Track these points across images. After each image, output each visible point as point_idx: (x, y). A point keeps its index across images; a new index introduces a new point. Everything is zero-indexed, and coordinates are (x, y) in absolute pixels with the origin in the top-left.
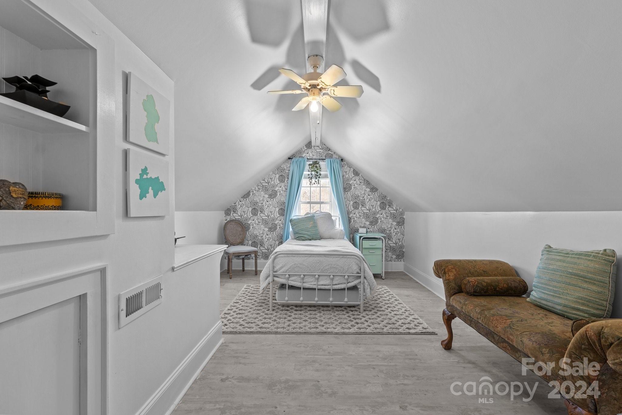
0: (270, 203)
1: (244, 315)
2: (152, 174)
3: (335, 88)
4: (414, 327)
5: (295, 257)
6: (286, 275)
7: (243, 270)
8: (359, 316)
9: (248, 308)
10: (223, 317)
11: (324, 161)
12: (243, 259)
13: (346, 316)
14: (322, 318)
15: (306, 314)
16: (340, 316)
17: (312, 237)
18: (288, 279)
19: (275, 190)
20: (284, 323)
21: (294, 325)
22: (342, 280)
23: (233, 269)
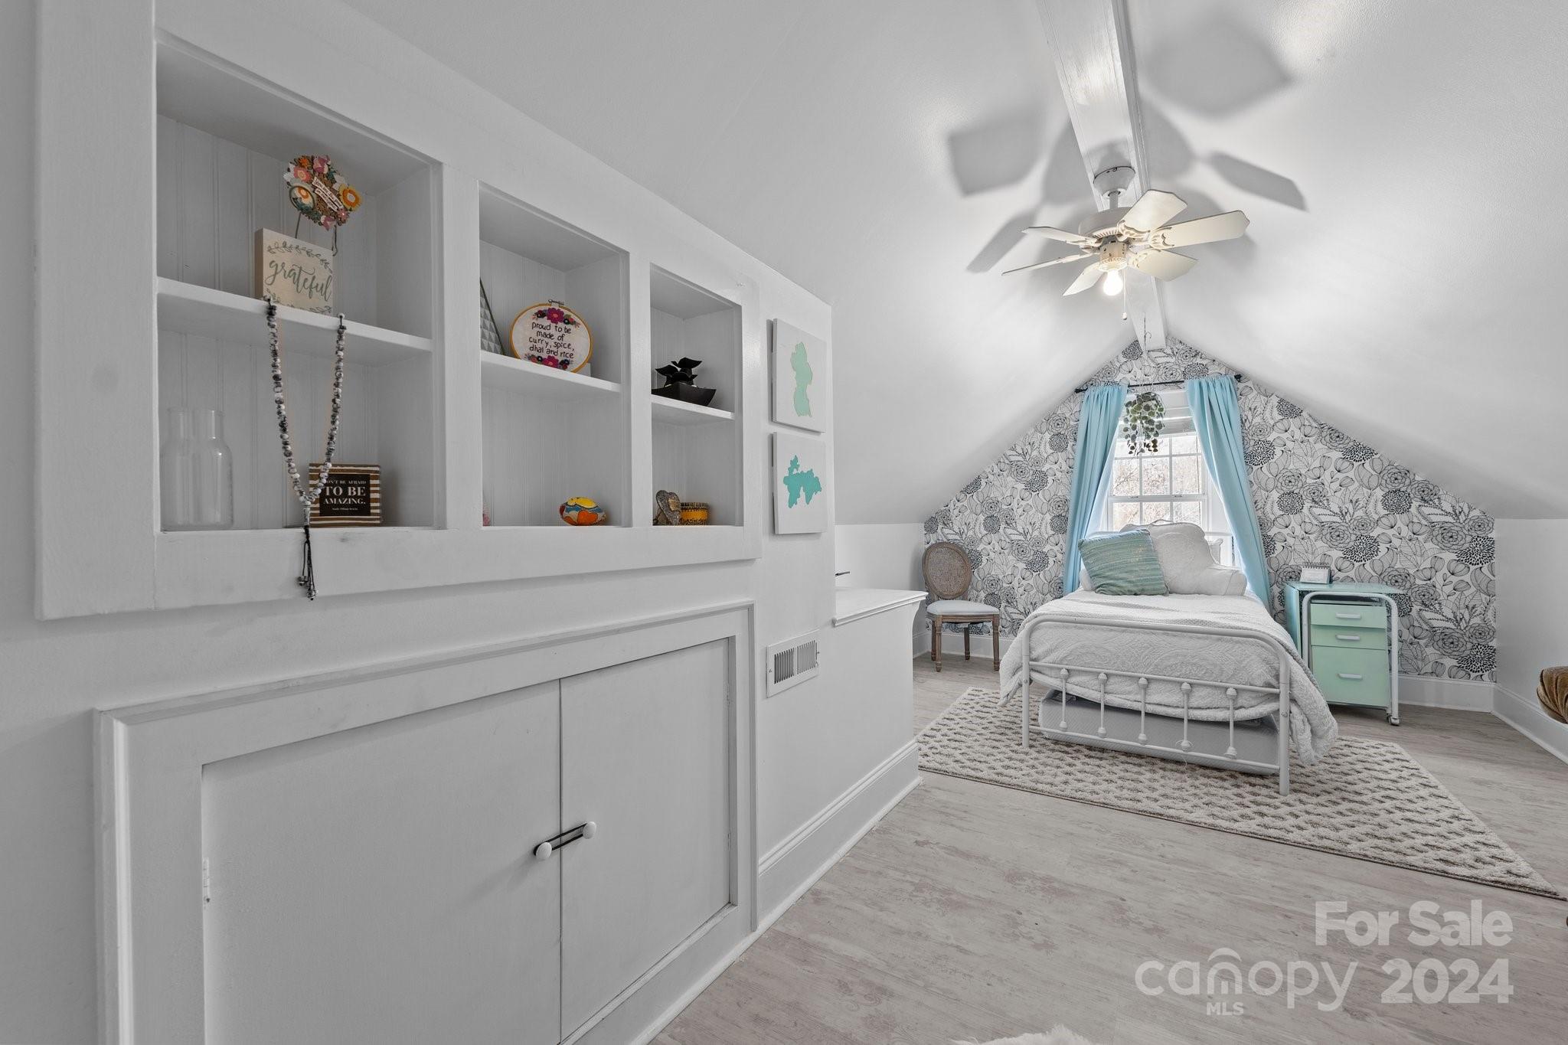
0: (1030, 502)
1: (963, 744)
2: (804, 467)
3: (1166, 232)
4: (1473, 862)
5: (1082, 628)
6: (1060, 669)
7: (967, 657)
8: (1274, 800)
9: (974, 733)
10: (921, 739)
11: (1181, 385)
12: (967, 632)
13: (1228, 793)
14: (1156, 785)
15: (1114, 769)
16: (1213, 790)
17: (1140, 588)
18: (1066, 679)
19: (1041, 472)
20: (1056, 775)
21: (1080, 785)
22: (1217, 698)
23: (942, 652)
